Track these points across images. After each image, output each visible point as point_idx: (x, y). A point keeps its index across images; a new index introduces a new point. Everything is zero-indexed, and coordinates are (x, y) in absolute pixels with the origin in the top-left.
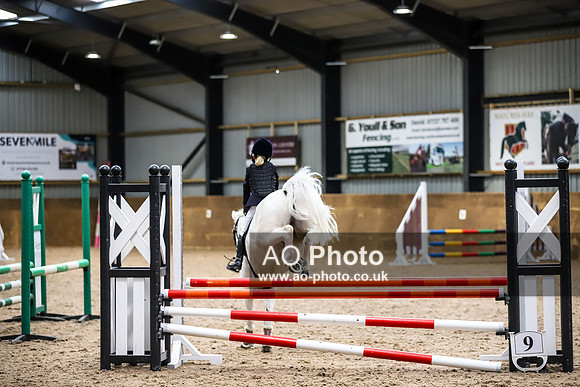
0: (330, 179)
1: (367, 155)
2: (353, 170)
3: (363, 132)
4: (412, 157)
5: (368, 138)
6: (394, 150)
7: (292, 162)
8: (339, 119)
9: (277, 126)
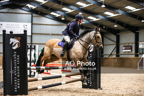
0: (136, 54)
1: (142, 49)
2: (140, 52)
3: (142, 45)
5: (143, 46)
7: (130, 51)
8: (138, 42)
9: (128, 44)
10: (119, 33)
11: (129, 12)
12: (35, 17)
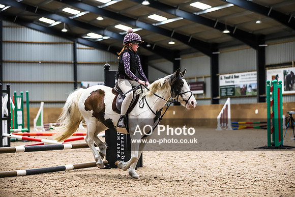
0: (214, 98)
1: (226, 89)
2: (222, 95)
3: (225, 80)
4: (241, 89)
5: (227, 82)
6: (235, 87)
7: (202, 92)
8: (217, 75)
9: (197, 78)
10: (179, 57)
11: (198, 14)
12: (8, 29)
